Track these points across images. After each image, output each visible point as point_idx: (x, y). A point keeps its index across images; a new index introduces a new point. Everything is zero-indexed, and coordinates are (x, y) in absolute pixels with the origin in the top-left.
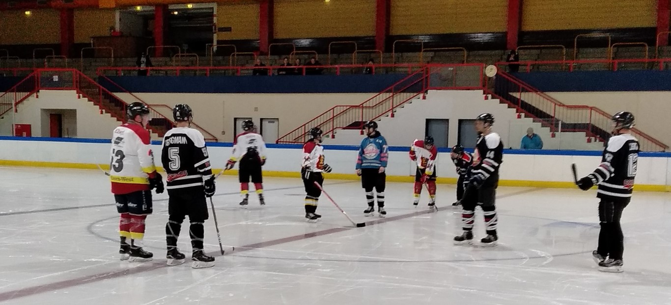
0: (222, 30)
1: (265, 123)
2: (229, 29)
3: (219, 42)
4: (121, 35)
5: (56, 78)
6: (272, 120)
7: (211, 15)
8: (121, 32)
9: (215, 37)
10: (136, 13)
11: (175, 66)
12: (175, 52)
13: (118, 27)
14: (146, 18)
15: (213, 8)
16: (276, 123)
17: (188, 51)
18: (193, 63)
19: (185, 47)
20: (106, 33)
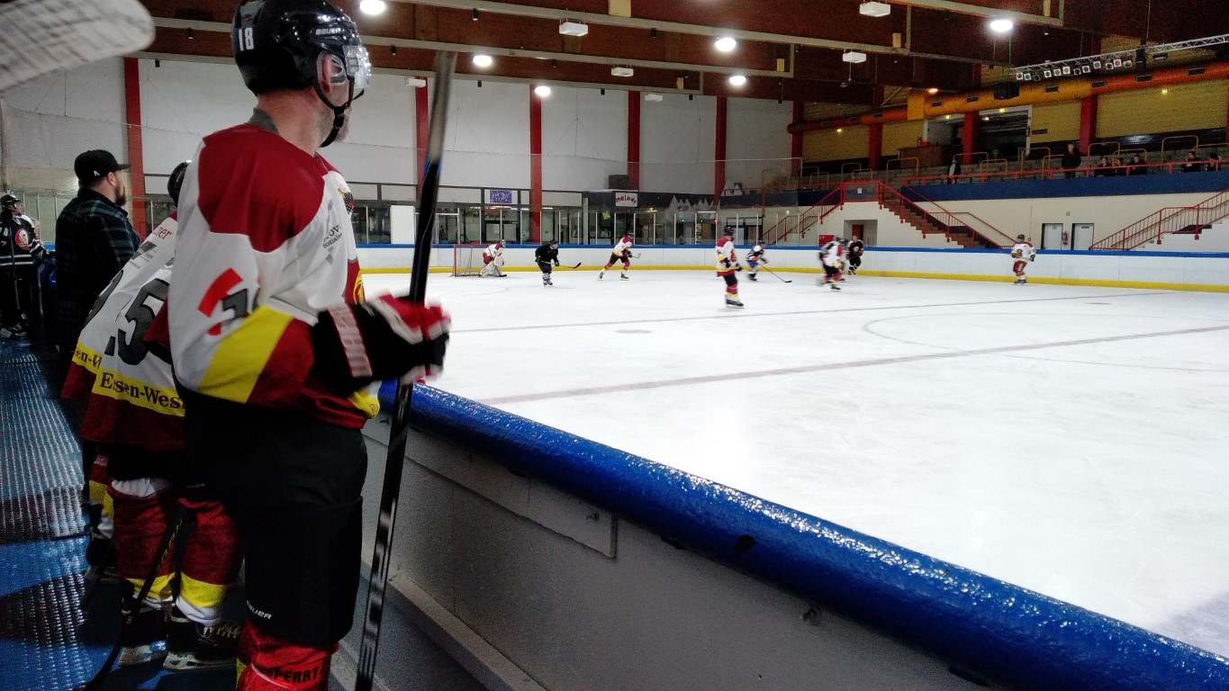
0: (1035, 132)
1: (1078, 229)
2: (1044, 131)
3: (1032, 145)
4: (928, 144)
5: (860, 191)
6: (1086, 226)
7: (1026, 118)
8: (928, 143)
9: (1029, 141)
10: (944, 123)
11: (980, 172)
12: (983, 157)
13: (925, 139)
14: (955, 126)
15: (1027, 111)
16: (1091, 228)
17: (998, 157)
18: (1001, 169)
19: (996, 153)
20: (914, 144)
